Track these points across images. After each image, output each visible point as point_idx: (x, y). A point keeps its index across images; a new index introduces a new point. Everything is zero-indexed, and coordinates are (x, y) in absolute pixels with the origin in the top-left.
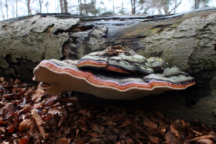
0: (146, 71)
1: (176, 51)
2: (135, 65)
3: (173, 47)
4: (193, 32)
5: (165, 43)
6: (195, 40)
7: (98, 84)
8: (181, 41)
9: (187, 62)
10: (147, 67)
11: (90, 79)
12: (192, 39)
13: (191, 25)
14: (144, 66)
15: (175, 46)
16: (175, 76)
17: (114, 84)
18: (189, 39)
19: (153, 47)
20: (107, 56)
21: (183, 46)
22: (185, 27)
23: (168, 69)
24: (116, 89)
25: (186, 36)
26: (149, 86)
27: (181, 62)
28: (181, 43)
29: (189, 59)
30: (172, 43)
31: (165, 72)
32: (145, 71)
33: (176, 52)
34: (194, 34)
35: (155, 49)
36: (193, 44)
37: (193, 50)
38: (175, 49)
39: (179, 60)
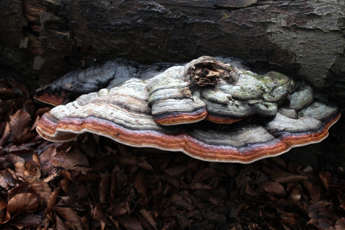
0: (269, 112)
1: (303, 55)
2: (250, 105)
3: (297, 47)
4: (334, 21)
5: (279, 35)
6: (338, 39)
7: (205, 157)
8: (312, 38)
9: (324, 77)
10: (269, 104)
11: (190, 147)
12: (334, 37)
13: (329, 6)
14: (264, 103)
15: (302, 46)
16: (309, 108)
17: (233, 154)
18: (328, 37)
19: (254, 38)
20: (197, 90)
21: (317, 48)
22: (318, 8)
23: (296, 94)
24: (238, 162)
25: (322, 30)
26: (284, 147)
27: (313, 75)
28: (312, 42)
29: (328, 72)
30: (293, 38)
31: (292, 102)
32: (267, 114)
33: (303, 57)
34: (336, 28)
35: (258, 41)
36: (337, 48)
37: (337, 59)
38: (301, 50)
39: (309, 72)
